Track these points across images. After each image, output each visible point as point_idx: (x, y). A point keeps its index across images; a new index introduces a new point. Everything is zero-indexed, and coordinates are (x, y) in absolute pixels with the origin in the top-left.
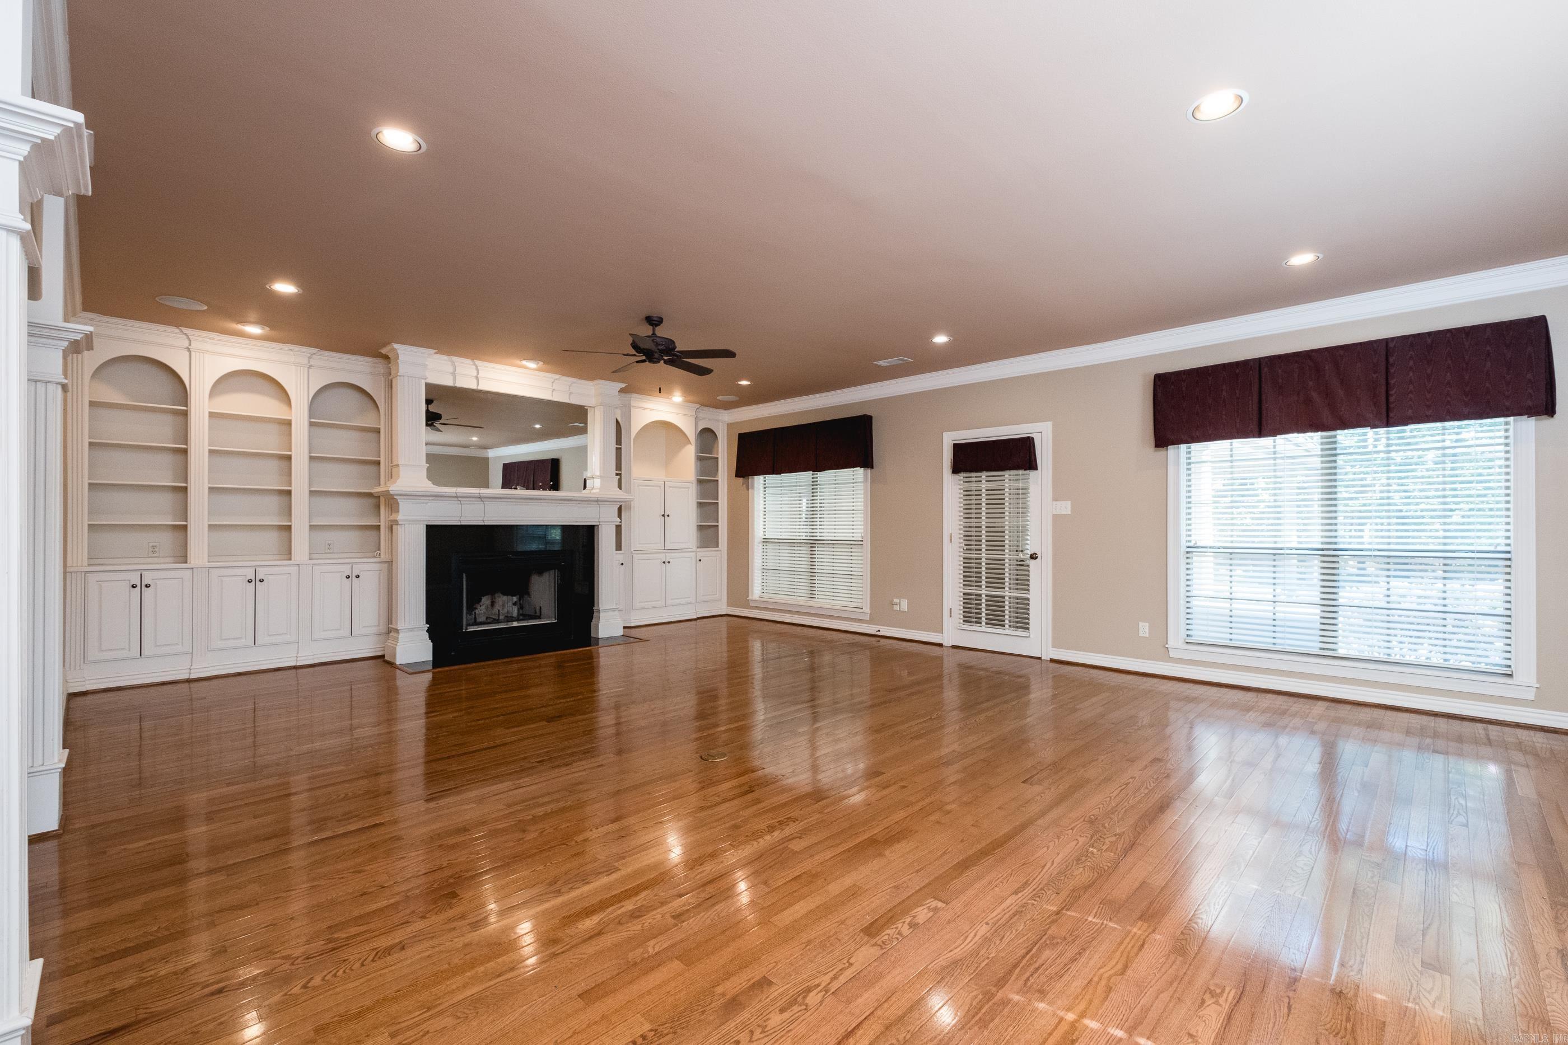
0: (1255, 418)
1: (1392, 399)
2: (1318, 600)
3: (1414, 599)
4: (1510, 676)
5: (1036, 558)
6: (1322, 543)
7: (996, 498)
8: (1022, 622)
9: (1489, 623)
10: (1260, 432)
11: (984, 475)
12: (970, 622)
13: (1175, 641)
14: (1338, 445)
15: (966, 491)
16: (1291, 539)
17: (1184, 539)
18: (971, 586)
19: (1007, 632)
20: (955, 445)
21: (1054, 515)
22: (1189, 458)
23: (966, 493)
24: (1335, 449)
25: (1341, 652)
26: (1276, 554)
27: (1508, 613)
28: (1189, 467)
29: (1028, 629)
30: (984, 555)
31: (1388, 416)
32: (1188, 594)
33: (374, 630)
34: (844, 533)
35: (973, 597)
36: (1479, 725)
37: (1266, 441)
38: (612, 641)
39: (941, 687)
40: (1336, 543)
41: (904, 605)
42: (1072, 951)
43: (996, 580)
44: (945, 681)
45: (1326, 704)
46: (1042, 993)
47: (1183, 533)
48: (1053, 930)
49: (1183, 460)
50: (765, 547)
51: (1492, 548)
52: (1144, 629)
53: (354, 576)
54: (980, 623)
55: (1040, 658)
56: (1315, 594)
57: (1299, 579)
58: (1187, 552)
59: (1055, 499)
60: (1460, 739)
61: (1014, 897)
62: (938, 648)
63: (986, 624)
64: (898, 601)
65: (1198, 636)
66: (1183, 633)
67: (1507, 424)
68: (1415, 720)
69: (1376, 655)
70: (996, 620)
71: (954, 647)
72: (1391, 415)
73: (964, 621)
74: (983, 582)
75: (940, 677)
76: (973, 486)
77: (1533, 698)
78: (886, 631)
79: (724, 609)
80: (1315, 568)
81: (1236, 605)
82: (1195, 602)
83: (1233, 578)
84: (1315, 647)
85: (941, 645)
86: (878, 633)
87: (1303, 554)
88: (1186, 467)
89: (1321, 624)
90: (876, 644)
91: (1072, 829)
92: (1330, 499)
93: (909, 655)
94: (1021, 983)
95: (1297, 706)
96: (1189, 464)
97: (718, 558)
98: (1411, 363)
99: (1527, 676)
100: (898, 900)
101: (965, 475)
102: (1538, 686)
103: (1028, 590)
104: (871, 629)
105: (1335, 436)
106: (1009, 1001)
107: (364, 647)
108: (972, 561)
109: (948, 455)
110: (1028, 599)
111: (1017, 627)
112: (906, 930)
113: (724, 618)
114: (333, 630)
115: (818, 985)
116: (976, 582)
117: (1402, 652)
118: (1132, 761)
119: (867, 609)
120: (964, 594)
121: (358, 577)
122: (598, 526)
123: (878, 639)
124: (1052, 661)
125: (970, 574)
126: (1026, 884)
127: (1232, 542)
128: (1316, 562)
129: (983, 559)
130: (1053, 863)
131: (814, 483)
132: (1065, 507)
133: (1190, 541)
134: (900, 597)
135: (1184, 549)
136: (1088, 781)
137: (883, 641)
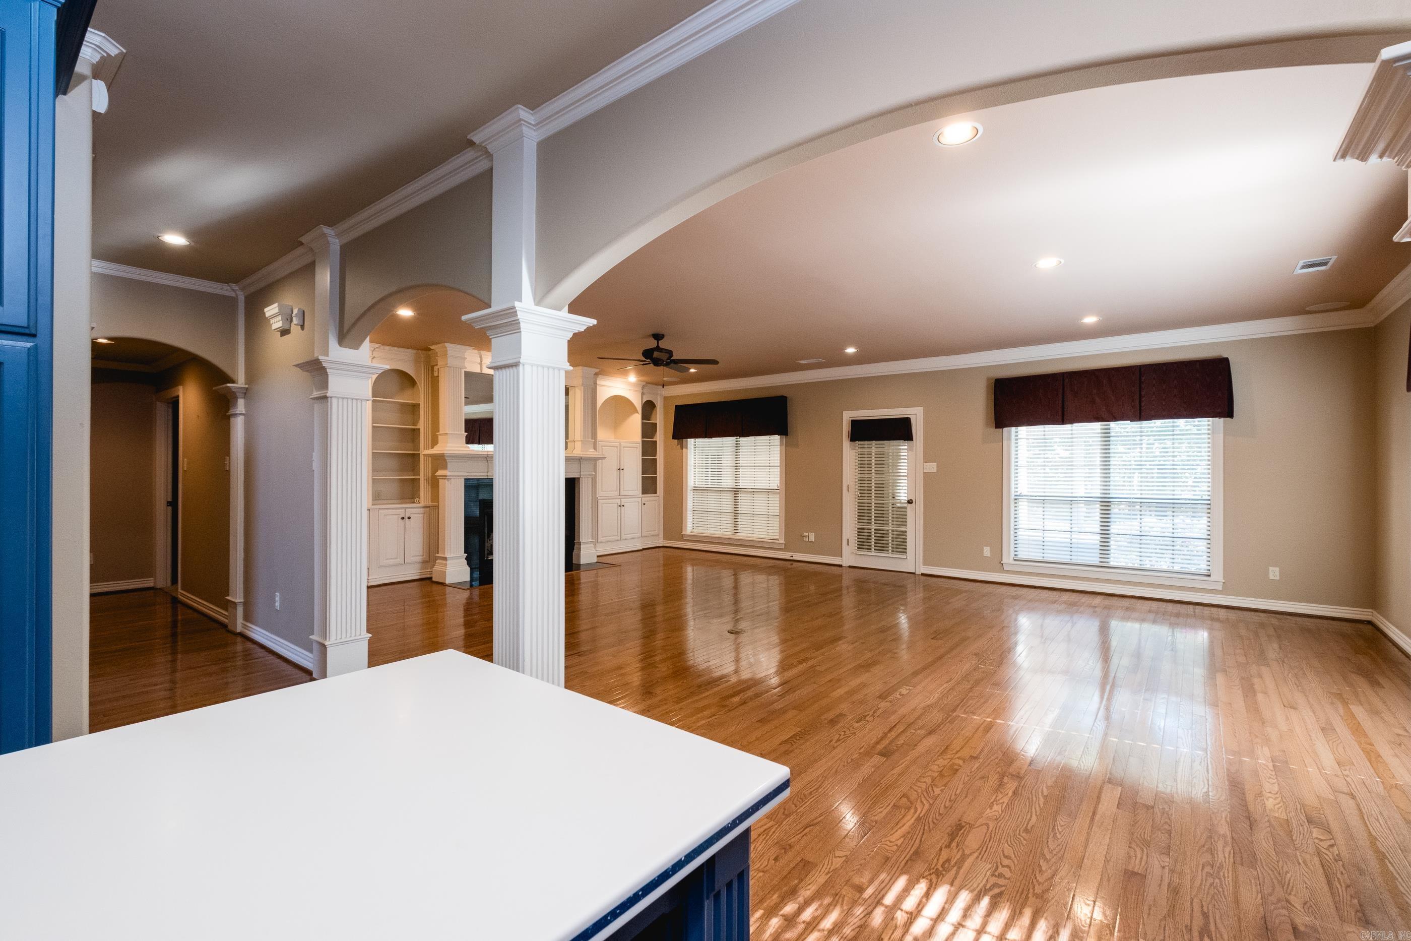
0: (1060, 413)
1: (1143, 404)
2: (1098, 530)
3: (1159, 529)
4: (1209, 576)
5: (912, 503)
6: (1101, 494)
7: (881, 460)
8: (901, 548)
9: (1201, 544)
10: (1063, 421)
11: (874, 442)
12: (863, 549)
13: (1008, 559)
14: (1111, 431)
15: (861, 454)
16: (1080, 491)
17: (1013, 490)
18: (864, 523)
19: (890, 555)
20: (853, 421)
21: (925, 473)
22: (1017, 436)
23: (860, 456)
24: (1109, 433)
25: (1112, 564)
26: (1071, 501)
27: (1209, 537)
28: (1016, 441)
29: (906, 552)
30: (873, 500)
31: (1140, 414)
32: (1016, 527)
33: (419, 559)
34: (762, 484)
35: (865, 531)
36: (1191, 607)
37: (1067, 427)
38: (590, 567)
39: (841, 595)
40: (1109, 494)
41: (812, 537)
42: (982, 700)
43: (881, 518)
44: (844, 592)
45: (1103, 597)
46: (974, 713)
47: (1013, 486)
48: (971, 694)
49: (1013, 437)
50: (695, 494)
51: (1200, 498)
52: (987, 551)
53: (406, 518)
54: (871, 549)
55: (914, 573)
56: (1097, 528)
57: (1085, 517)
58: (1015, 499)
59: (926, 461)
60: (1178, 615)
61: (947, 684)
62: (839, 568)
63: (875, 550)
64: (807, 534)
65: (1021, 555)
66: (1012, 554)
67: (1209, 421)
68: (1155, 604)
69: (1136, 565)
70: (881, 547)
71: (850, 567)
72: (1143, 414)
73: (858, 548)
74: (873, 520)
75: (840, 589)
76: (866, 451)
77: (1221, 589)
78: (797, 556)
79: (661, 542)
80: (1097, 509)
81: (1047, 534)
82: (1020, 532)
83: (1045, 517)
84: (1096, 560)
85: (840, 566)
86: (791, 558)
87: (1088, 501)
88: (1014, 441)
89: (1101, 546)
90: (790, 566)
91: (967, 658)
92: (1106, 465)
93: (816, 574)
94: (963, 710)
95: (1085, 599)
96: (1017, 440)
97: (655, 501)
98: (1154, 382)
99: (1218, 576)
100: (887, 688)
101: (860, 443)
102: (1224, 581)
103: (906, 525)
104: (786, 555)
105: (1109, 425)
106: (959, 716)
107: (412, 573)
108: (865, 505)
109: (846, 428)
110: (906, 532)
111: (897, 552)
112: (898, 696)
113: (662, 549)
114: (391, 559)
115: (868, 715)
116: (867, 520)
117: (1151, 563)
118: (992, 627)
119: (782, 541)
120: (858, 529)
121: (409, 518)
122: (579, 478)
123: (792, 562)
124: (923, 575)
125: (863, 514)
126: (951, 679)
127: (1044, 492)
128: (1098, 506)
129: (873, 504)
130: (961, 671)
131: (737, 445)
132: (932, 467)
133: (1017, 492)
134: (808, 532)
135: (1013, 497)
136: (969, 638)
137: (795, 564)
